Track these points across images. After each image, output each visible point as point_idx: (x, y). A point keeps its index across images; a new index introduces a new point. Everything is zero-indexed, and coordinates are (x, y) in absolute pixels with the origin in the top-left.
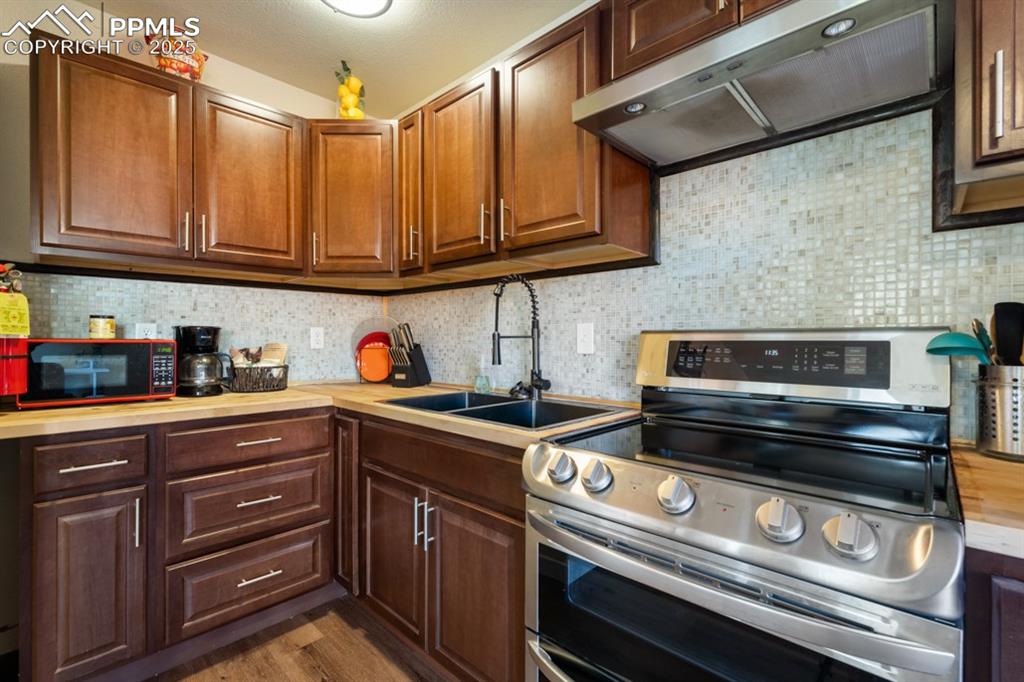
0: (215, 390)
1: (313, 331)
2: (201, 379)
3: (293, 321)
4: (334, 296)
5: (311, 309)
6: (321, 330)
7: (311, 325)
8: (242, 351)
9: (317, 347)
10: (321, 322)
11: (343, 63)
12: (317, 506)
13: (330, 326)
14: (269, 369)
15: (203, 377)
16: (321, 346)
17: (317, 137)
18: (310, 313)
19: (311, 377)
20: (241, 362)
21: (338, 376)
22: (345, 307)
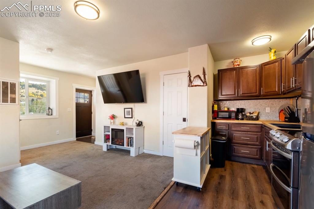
0: (242, 119)
1: (267, 108)
2: (240, 117)
3: (261, 106)
4: (273, 100)
5: (266, 103)
6: (269, 108)
7: (266, 107)
8: (249, 112)
9: (268, 112)
10: (269, 106)
11: (270, 48)
12: (258, 143)
13: (272, 107)
14: (253, 116)
15: (241, 117)
16: (269, 112)
17: (263, 67)
18: (266, 104)
19: (266, 119)
20: (248, 115)
21: (274, 119)
22: (276, 102)
